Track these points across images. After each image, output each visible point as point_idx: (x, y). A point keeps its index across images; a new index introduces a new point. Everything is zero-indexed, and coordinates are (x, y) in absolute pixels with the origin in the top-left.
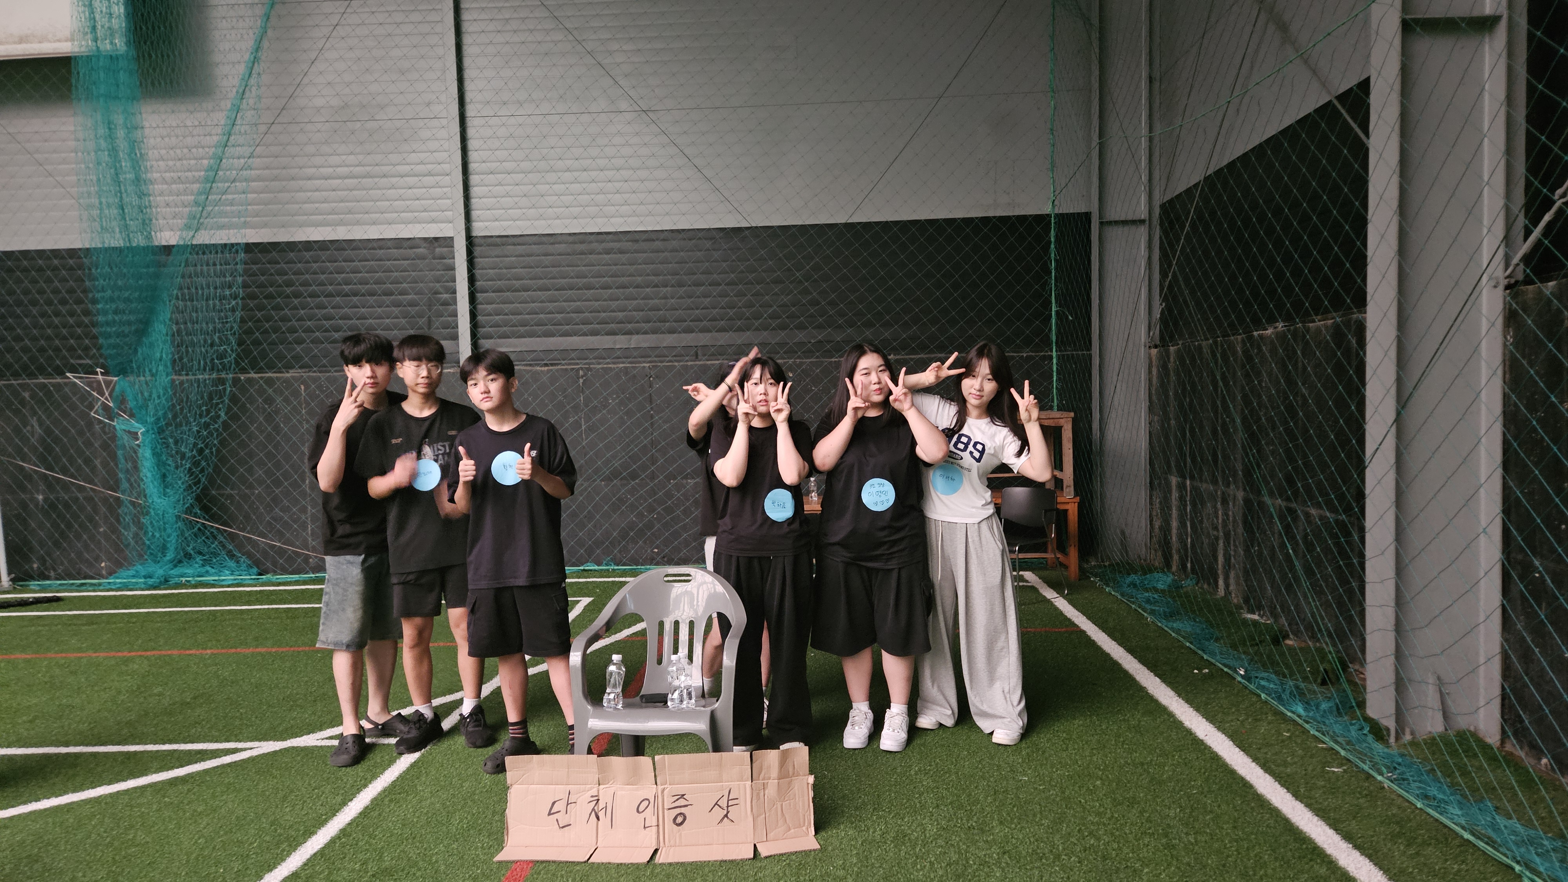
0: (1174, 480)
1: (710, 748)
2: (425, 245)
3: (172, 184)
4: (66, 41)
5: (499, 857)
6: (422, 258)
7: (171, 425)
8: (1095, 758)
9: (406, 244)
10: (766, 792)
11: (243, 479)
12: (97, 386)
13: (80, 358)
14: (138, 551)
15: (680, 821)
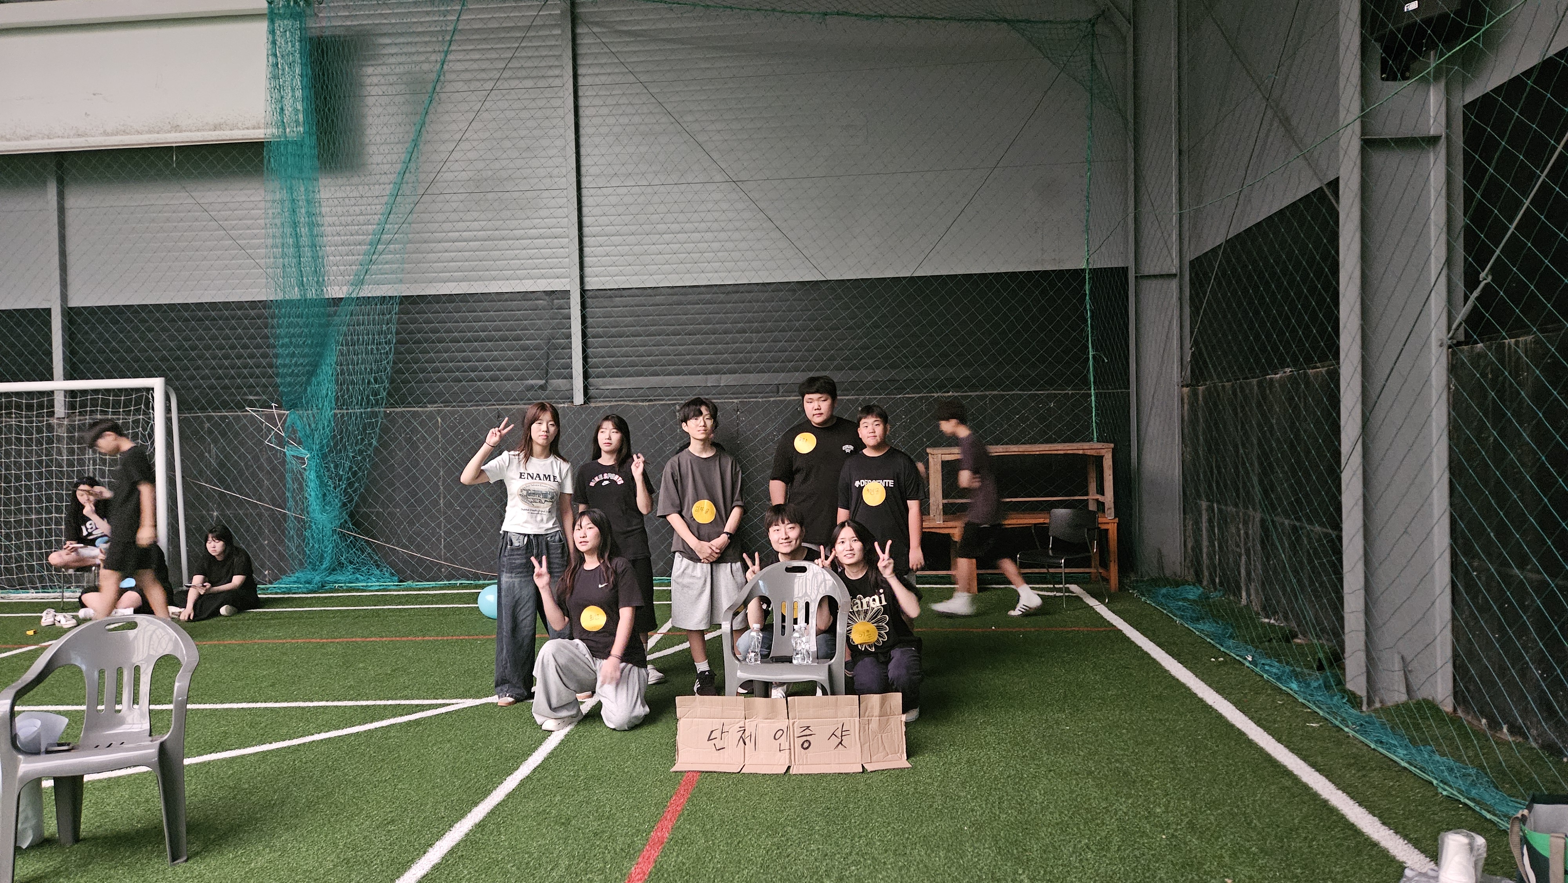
0: (1204, 504)
1: (829, 692)
2: (544, 298)
4: (253, 129)
5: (674, 769)
6: (543, 308)
7: (333, 452)
9: (532, 296)
10: (871, 726)
11: (391, 499)
12: (270, 418)
13: (257, 394)
14: (300, 560)
15: (806, 746)
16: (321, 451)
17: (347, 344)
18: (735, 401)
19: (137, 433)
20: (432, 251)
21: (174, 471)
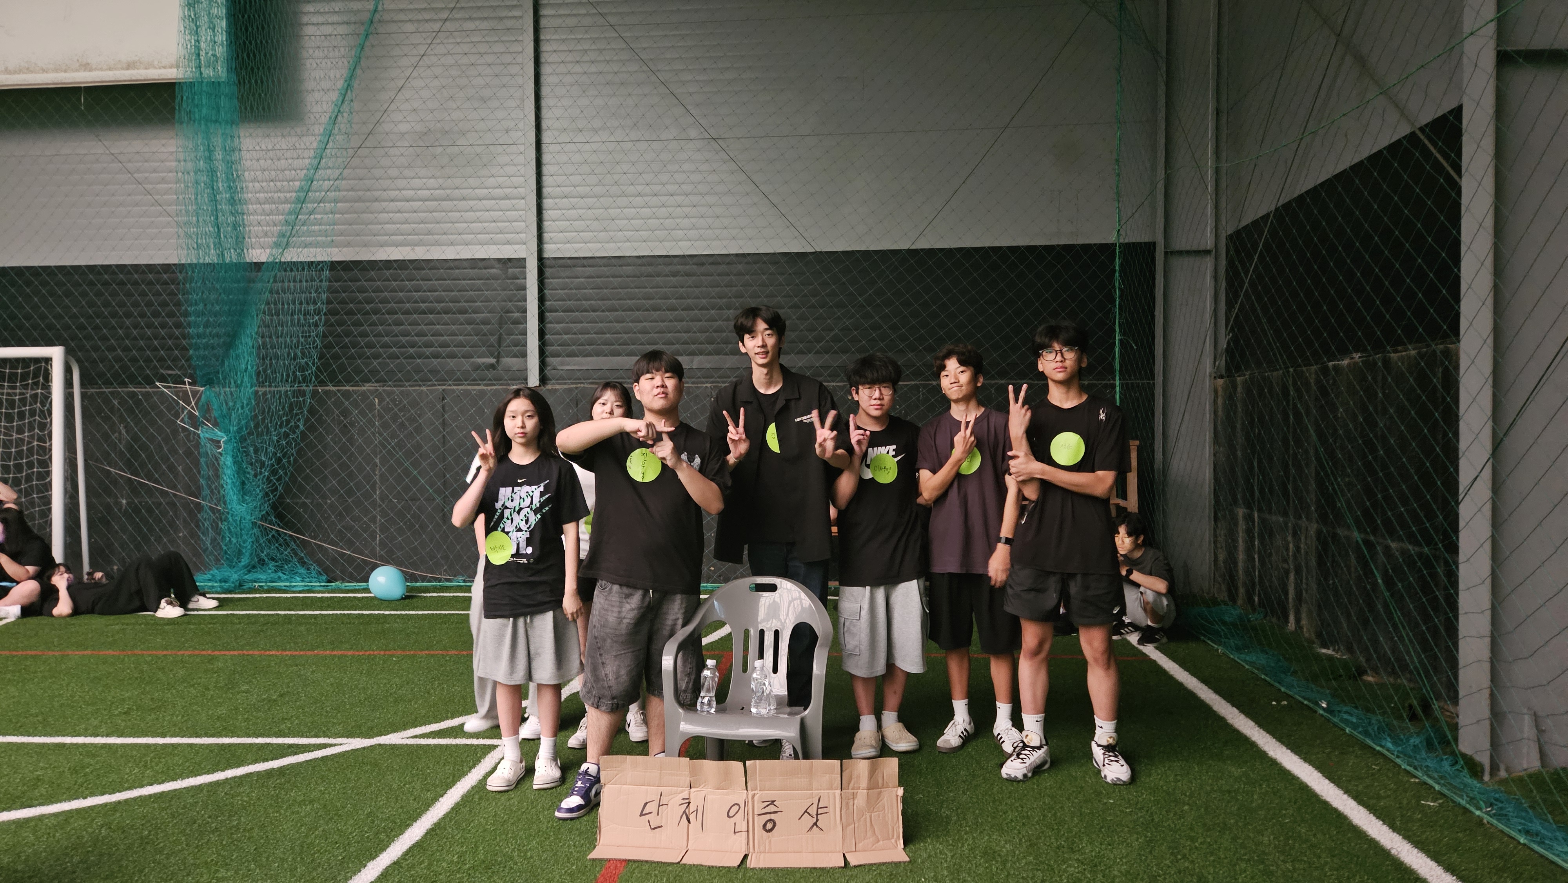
0: (1241, 512)
2: (497, 266)
3: (264, 203)
4: (171, 67)
5: (593, 855)
6: (495, 278)
7: (253, 434)
8: (1179, 784)
9: (480, 264)
10: (856, 802)
11: (318, 489)
12: (183, 395)
13: (169, 368)
14: (216, 556)
15: (770, 827)
16: (239, 432)
17: (270, 314)
18: (707, 385)
19: (35, 409)
21: (75, 453)
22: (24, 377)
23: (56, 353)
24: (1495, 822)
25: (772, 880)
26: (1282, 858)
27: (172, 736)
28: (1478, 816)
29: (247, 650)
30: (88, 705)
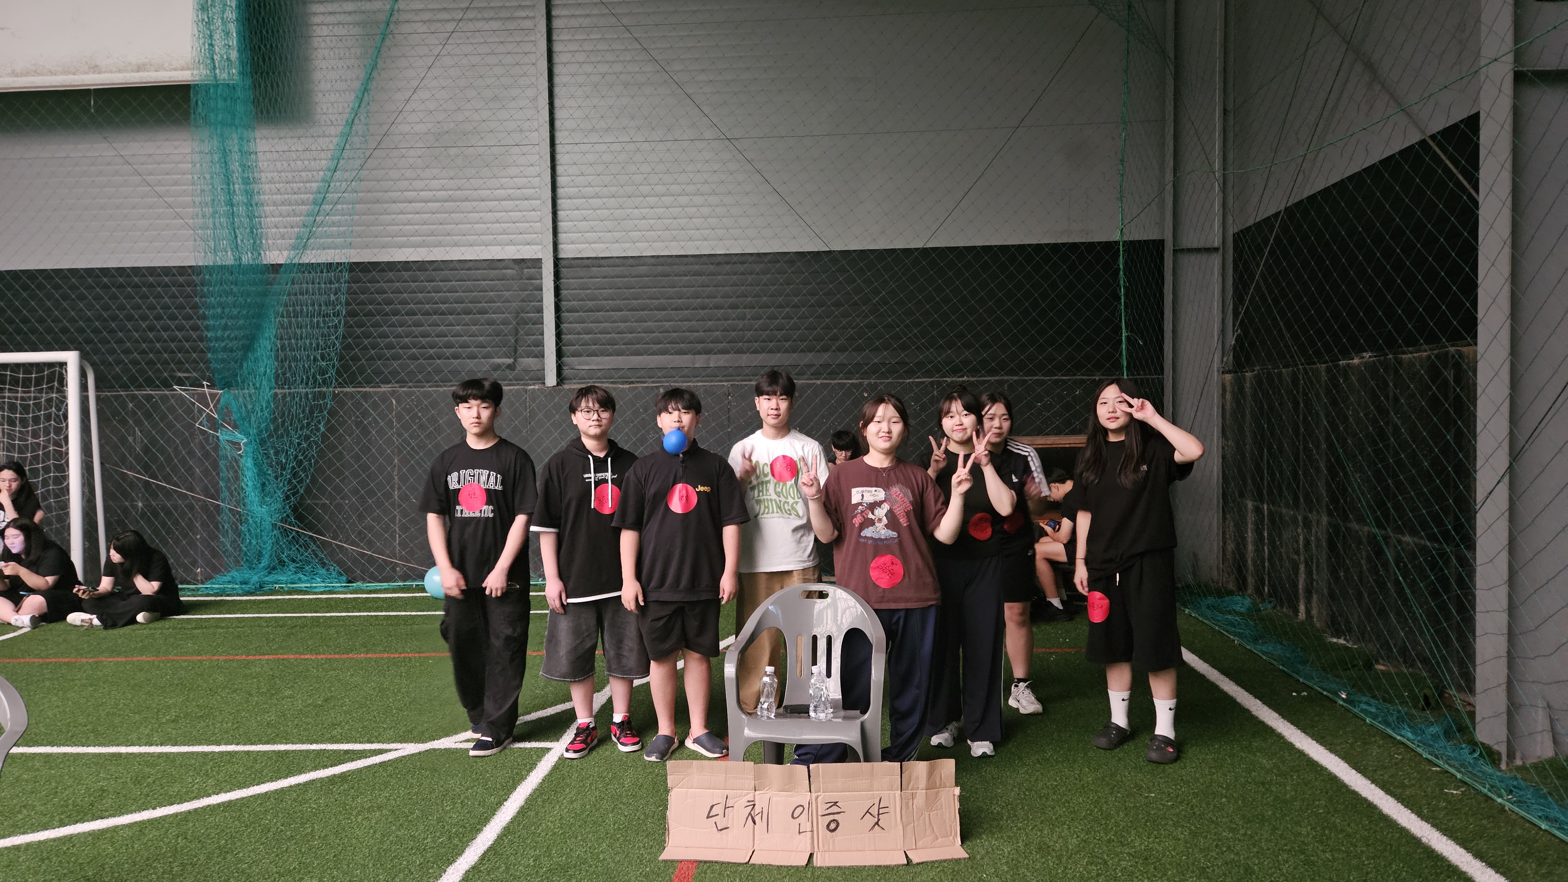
0: (1250, 504)
1: (862, 758)
2: (512, 266)
3: (281, 205)
5: (663, 857)
6: (512, 278)
7: (273, 437)
8: (1215, 777)
10: (915, 801)
11: (339, 490)
12: (202, 398)
13: (187, 371)
14: (235, 557)
15: (833, 827)
16: (259, 435)
17: (289, 316)
18: (725, 384)
19: (50, 414)
20: (386, 212)
21: (91, 456)
22: (39, 382)
23: (71, 358)
24: (1516, 809)
25: (840, 878)
26: (1321, 848)
27: (226, 744)
28: (1500, 804)
29: (282, 654)
30: (135, 713)
